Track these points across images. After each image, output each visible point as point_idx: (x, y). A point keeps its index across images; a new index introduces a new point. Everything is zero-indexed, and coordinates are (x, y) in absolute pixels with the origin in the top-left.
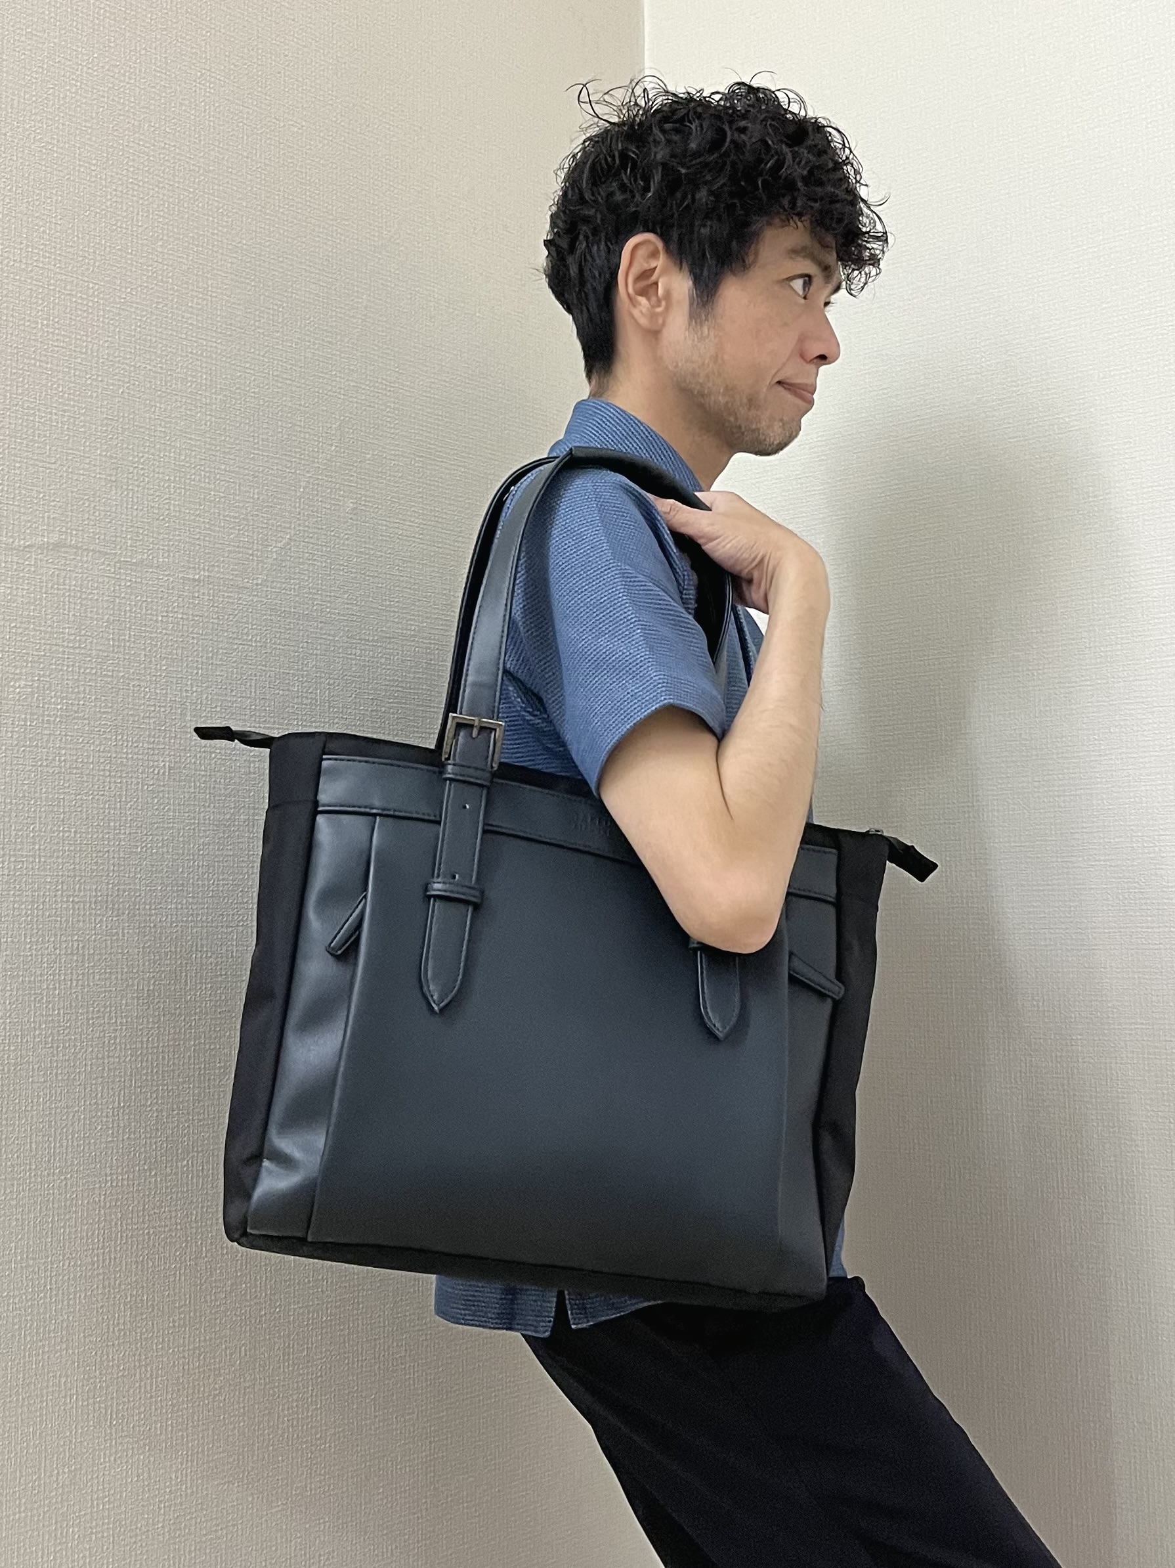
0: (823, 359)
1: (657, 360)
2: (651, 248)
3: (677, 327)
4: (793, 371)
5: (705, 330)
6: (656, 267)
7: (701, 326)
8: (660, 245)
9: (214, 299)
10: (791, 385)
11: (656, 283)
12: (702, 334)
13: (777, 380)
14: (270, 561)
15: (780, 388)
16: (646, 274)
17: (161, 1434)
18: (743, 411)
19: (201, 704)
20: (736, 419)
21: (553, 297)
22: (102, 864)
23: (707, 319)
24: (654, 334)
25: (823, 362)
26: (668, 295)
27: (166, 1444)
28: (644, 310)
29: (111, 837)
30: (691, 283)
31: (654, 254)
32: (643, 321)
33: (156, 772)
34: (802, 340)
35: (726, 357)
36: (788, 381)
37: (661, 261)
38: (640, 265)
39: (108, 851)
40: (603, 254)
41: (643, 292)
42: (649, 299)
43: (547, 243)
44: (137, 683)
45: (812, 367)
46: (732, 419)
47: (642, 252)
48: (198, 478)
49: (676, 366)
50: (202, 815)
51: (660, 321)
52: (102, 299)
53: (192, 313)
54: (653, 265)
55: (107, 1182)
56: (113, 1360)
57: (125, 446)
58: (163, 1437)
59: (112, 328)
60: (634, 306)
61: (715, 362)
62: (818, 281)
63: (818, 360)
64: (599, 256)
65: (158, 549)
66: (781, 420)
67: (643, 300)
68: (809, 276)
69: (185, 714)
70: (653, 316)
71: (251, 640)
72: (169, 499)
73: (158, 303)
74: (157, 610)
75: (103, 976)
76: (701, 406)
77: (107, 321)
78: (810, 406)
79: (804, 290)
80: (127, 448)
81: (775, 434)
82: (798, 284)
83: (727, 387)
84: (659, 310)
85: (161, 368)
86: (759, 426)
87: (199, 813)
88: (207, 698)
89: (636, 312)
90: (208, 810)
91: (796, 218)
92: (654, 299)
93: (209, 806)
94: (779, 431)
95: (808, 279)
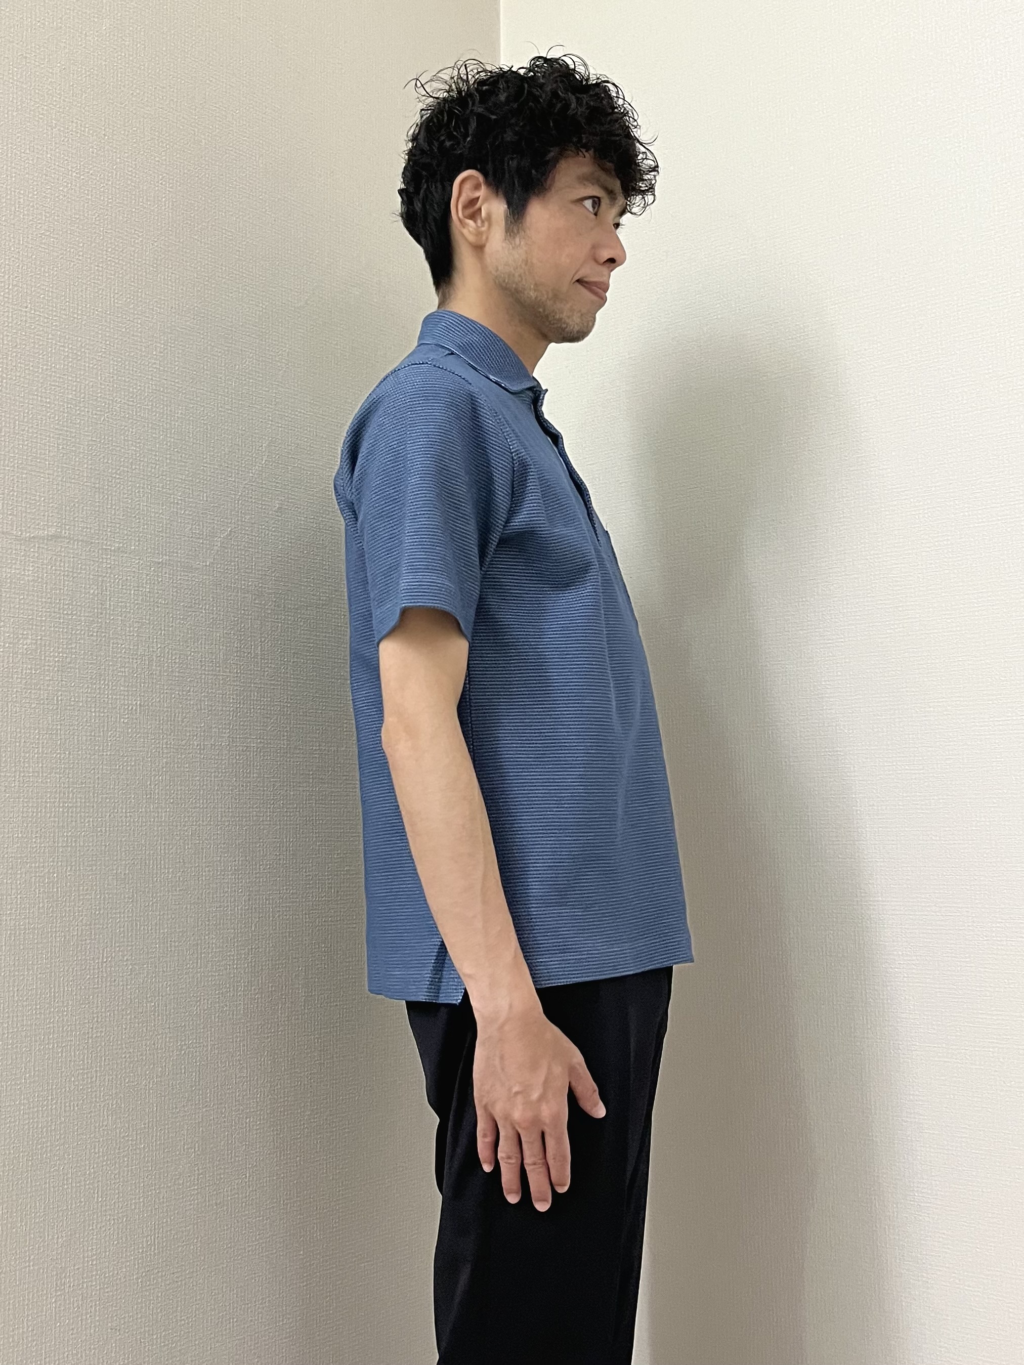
0: (612, 262)
1: (484, 268)
2: (475, 182)
3: (496, 239)
4: (590, 272)
5: (517, 240)
6: (478, 198)
7: (514, 238)
8: (481, 178)
9: (173, 349)
10: (587, 282)
11: (480, 209)
12: (515, 244)
13: (576, 278)
14: (216, 548)
15: (578, 286)
16: (473, 202)
17: (135, 1208)
18: (549, 303)
19: (164, 657)
20: (544, 311)
21: (407, 233)
22: (90, 778)
23: (518, 232)
24: (479, 248)
25: (613, 265)
26: (489, 217)
27: (139, 1216)
28: (471, 229)
29: (97, 757)
30: (506, 206)
31: (477, 187)
32: (471, 238)
33: (130, 708)
34: (595, 247)
35: (535, 261)
36: (586, 279)
37: (483, 192)
38: (467, 194)
39: (94, 769)
40: (439, 190)
41: (473, 217)
42: (475, 222)
43: (401, 192)
44: (115, 641)
45: (604, 270)
46: (541, 310)
47: (468, 186)
48: (161, 485)
49: (497, 270)
50: (165, 741)
51: (484, 237)
52: (87, 349)
53: (156, 359)
54: (477, 194)
55: (94, 1018)
56: (99, 1152)
57: (105, 461)
58: (137, 1211)
59: (95, 371)
60: (464, 227)
61: (526, 264)
62: (605, 201)
63: (608, 264)
64: (436, 192)
65: (131, 539)
66: (580, 311)
67: (471, 222)
68: (599, 198)
69: (152, 665)
70: (479, 234)
71: (202, 608)
72: (139, 501)
73: (130, 352)
74: (130, 585)
75: (90, 863)
76: (518, 301)
77: (91, 366)
78: (602, 302)
79: (594, 207)
80: (107, 462)
81: (574, 323)
82: (588, 204)
83: (536, 285)
84: (483, 229)
85: (133, 401)
86: (561, 316)
87: (163, 739)
88: (168, 652)
89: (465, 231)
90: (169, 737)
91: (584, 150)
92: (479, 222)
93: (170, 735)
94: (578, 320)
95: (597, 201)
